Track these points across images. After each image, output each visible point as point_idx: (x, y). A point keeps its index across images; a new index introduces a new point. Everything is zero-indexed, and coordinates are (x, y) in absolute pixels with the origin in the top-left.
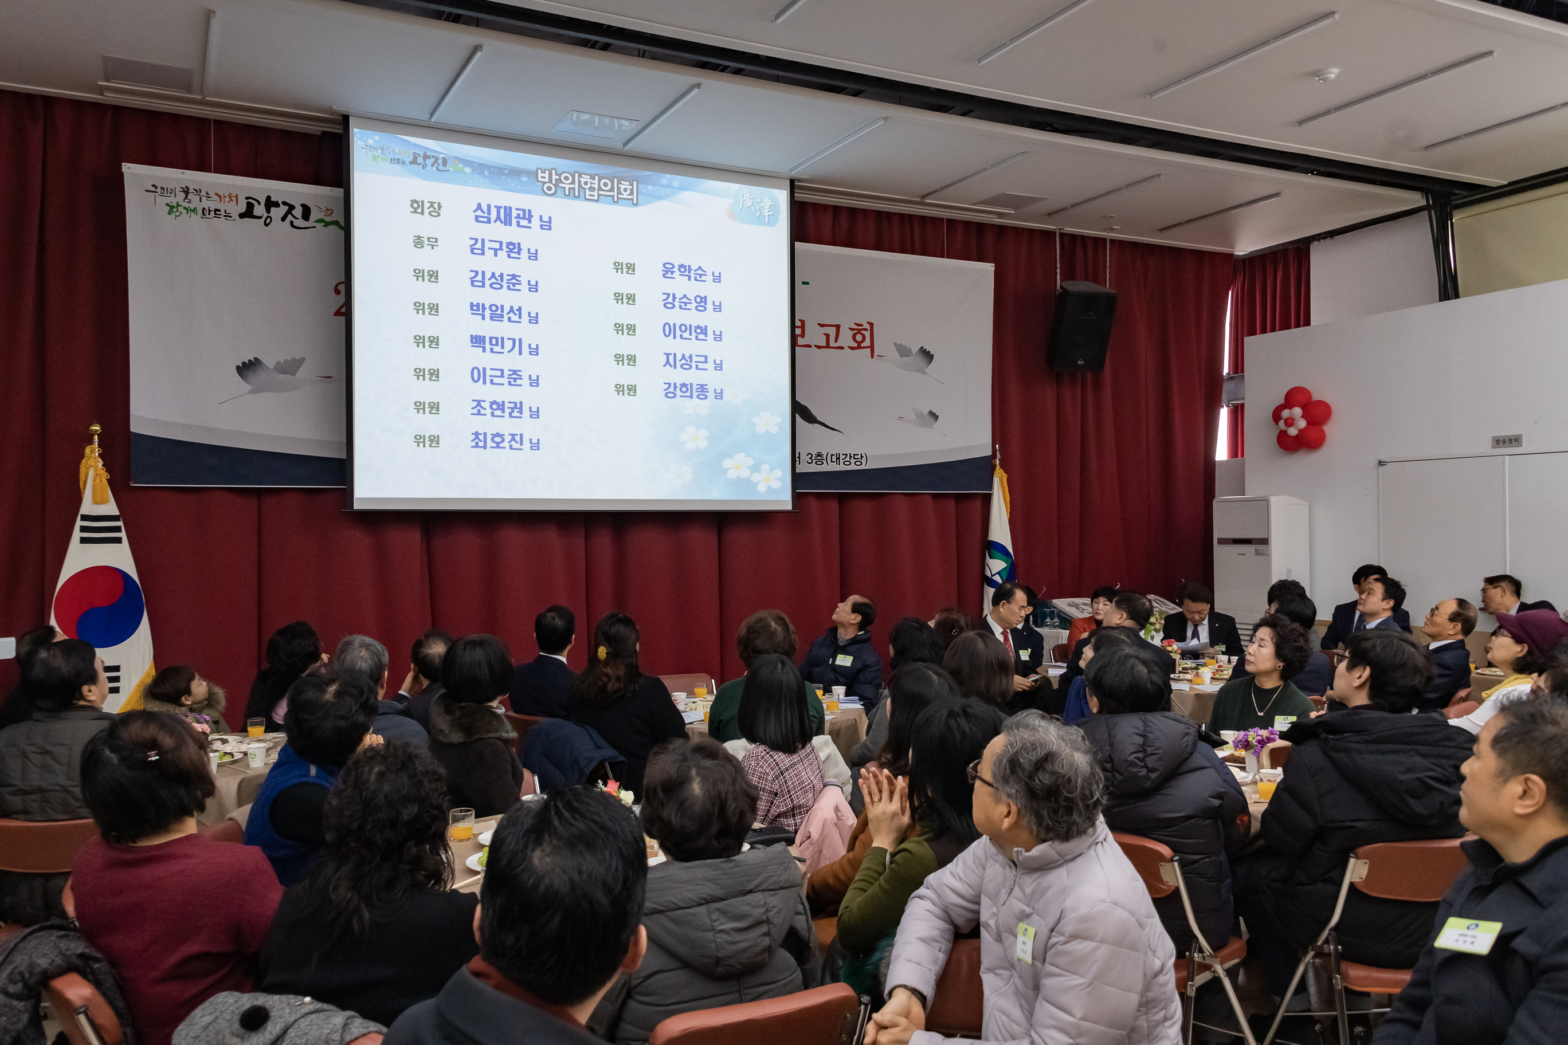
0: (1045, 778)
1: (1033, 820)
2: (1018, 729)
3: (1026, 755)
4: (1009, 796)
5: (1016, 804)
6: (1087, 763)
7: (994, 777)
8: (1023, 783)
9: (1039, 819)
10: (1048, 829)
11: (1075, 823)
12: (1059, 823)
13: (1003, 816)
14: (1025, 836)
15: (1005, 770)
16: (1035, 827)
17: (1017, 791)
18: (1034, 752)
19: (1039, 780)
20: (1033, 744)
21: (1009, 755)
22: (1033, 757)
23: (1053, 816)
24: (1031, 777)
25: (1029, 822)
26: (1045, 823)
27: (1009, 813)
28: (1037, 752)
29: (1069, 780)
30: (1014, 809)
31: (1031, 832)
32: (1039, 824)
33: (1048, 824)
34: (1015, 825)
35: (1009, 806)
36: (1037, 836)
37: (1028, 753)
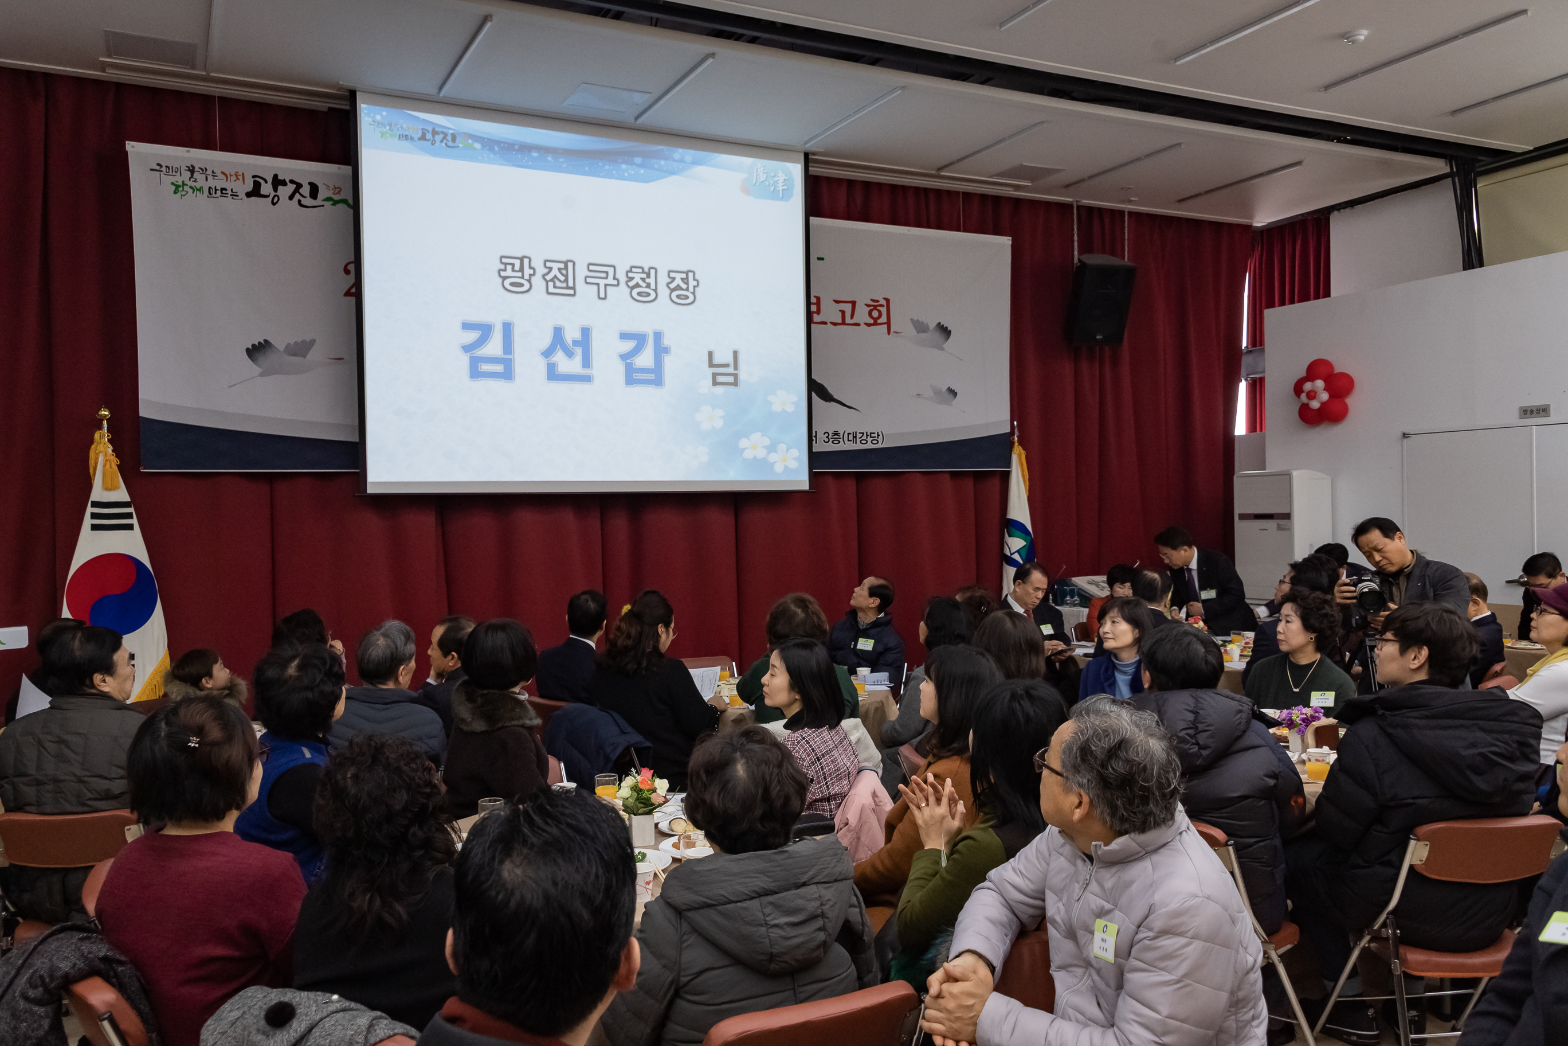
0: (1119, 767)
1: (1107, 810)
2: (1088, 714)
3: (1098, 743)
4: (1081, 785)
5: (1089, 795)
6: (1163, 749)
7: (1064, 765)
8: (1095, 772)
9: (1113, 809)
10: (1123, 820)
11: (1151, 813)
12: (1135, 813)
13: (1073, 808)
14: (1097, 827)
15: (1076, 758)
16: (1108, 818)
17: (1088, 780)
18: (1107, 739)
19: (1113, 768)
20: (1104, 731)
21: (1079, 743)
22: (1106, 744)
23: (1127, 806)
24: (1103, 765)
25: (1102, 813)
26: (1119, 814)
27: (1080, 804)
28: (1110, 739)
29: (1145, 768)
30: (1086, 799)
31: (1105, 823)
32: (1113, 815)
33: (1123, 815)
34: (1087, 816)
35: (1081, 796)
36: (1111, 827)
37: (1100, 740)
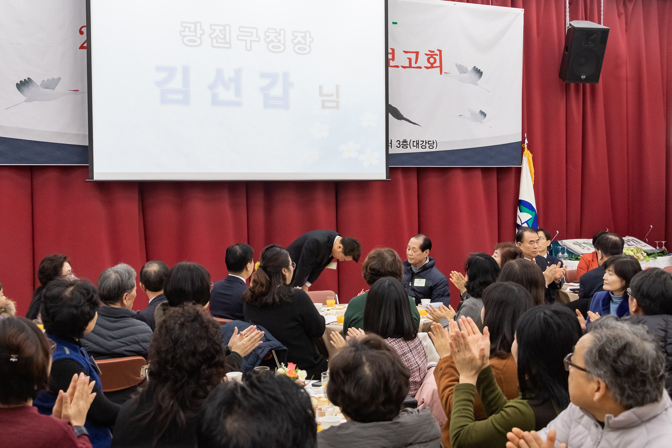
0: (626, 361)
1: (618, 391)
2: (601, 327)
3: (610, 346)
4: (599, 376)
5: (605, 382)
6: (653, 349)
7: (587, 362)
8: (609, 366)
9: (622, 390)
10: (629, 397)
11: (648, 392)
12: (637, 392)
13: (594, 391)
14: (611, 404)
15: (595, 358)
16: (619, 397)
17: (605, 372)
18: (616, 343)
19: (621, 363)
20: (614, 338)
21: (597, 347)
22: (615, 347)
23: (632, 388)
24: (615, 361)
25: (615, 393)
26: (626, 393)
27: (598, 389)
28: (618, 343)
29: (643, 362)
30: (603, 385)
31: (616, 400)
32: (622, 394)
33: (629, 394)
34: (603, 397)
35: (599, 383)
36: (621, 402)
37: (611, 344)
